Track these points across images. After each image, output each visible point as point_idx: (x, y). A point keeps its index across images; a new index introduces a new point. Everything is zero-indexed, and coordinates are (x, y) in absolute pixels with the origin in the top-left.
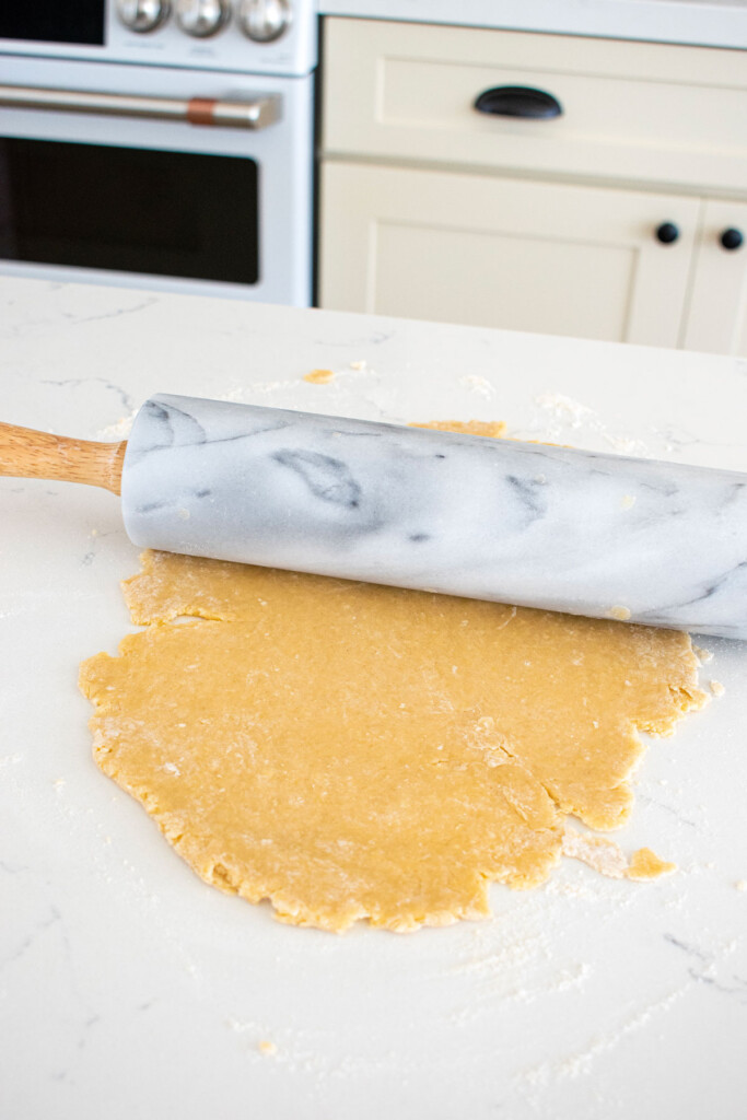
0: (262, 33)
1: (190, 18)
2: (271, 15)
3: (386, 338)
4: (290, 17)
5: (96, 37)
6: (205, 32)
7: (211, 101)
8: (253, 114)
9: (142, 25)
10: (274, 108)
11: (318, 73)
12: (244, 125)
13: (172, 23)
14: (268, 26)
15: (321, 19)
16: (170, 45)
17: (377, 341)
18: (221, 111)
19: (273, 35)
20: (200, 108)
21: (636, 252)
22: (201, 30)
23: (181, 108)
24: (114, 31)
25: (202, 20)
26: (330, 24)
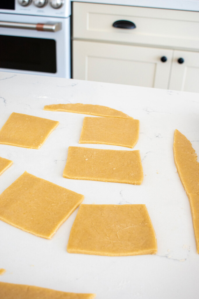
0: (56, 6)
1: (37, 2)
2: (59, 2)
3: (75, 85)
4: (63, 2)
5: (13, 8)
6: (41, 6)
7: (42, 24)
8: (54, 28)
9: (24, 4)
10: (59, 26)
11: (71, 17)
12: (51, 31)
13: (32, 4)
14: (57, 4)
15: (72, 3)
16: (32, 10)
17: (73, 86)
18: (45, 27)
19: (59, 7)
20: (40, 26)
21: (156, 64)
22: (40, 5)
23: (35, 26)
24: (17, 6)
25: (40, 3)
26: (74, 4)
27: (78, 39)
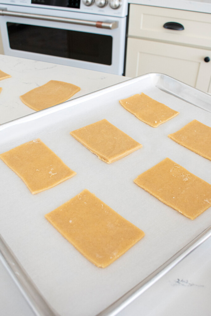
0: (114, 7)
1: (98, 2)
2: (117, 3)
3: (105, 78)
4: (121, 3)
5: (78, 7)
6: (102, 6)
7: (102, 22)
8: (111, 26)
9: (88, 4)
10: (116, 25)
11: (128, 17)
12: (108, 28)
13: (95, 4)
14: (115, 5)
15: (129, 4)
16: (94, 9)
17: (102, 79)
18: (103, 24)
19: (117, 8)
20: (99, 24)
21: (200, 63)
22: (100, 6)
23: (95, 23)
24: (82, 5)
25: (101, 3)
26: (131, 6)
27: (132, 37)
